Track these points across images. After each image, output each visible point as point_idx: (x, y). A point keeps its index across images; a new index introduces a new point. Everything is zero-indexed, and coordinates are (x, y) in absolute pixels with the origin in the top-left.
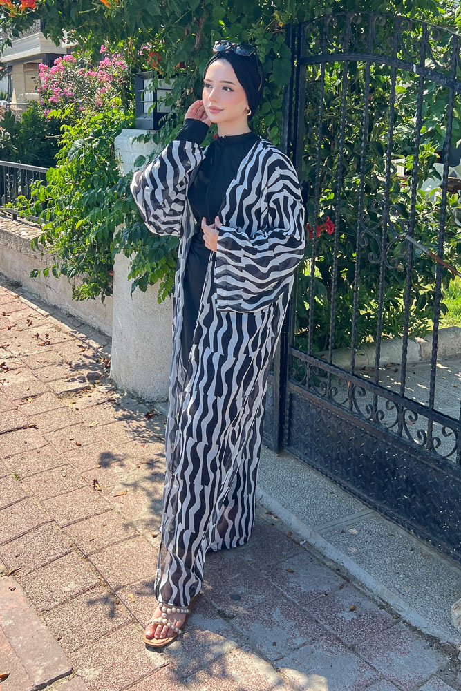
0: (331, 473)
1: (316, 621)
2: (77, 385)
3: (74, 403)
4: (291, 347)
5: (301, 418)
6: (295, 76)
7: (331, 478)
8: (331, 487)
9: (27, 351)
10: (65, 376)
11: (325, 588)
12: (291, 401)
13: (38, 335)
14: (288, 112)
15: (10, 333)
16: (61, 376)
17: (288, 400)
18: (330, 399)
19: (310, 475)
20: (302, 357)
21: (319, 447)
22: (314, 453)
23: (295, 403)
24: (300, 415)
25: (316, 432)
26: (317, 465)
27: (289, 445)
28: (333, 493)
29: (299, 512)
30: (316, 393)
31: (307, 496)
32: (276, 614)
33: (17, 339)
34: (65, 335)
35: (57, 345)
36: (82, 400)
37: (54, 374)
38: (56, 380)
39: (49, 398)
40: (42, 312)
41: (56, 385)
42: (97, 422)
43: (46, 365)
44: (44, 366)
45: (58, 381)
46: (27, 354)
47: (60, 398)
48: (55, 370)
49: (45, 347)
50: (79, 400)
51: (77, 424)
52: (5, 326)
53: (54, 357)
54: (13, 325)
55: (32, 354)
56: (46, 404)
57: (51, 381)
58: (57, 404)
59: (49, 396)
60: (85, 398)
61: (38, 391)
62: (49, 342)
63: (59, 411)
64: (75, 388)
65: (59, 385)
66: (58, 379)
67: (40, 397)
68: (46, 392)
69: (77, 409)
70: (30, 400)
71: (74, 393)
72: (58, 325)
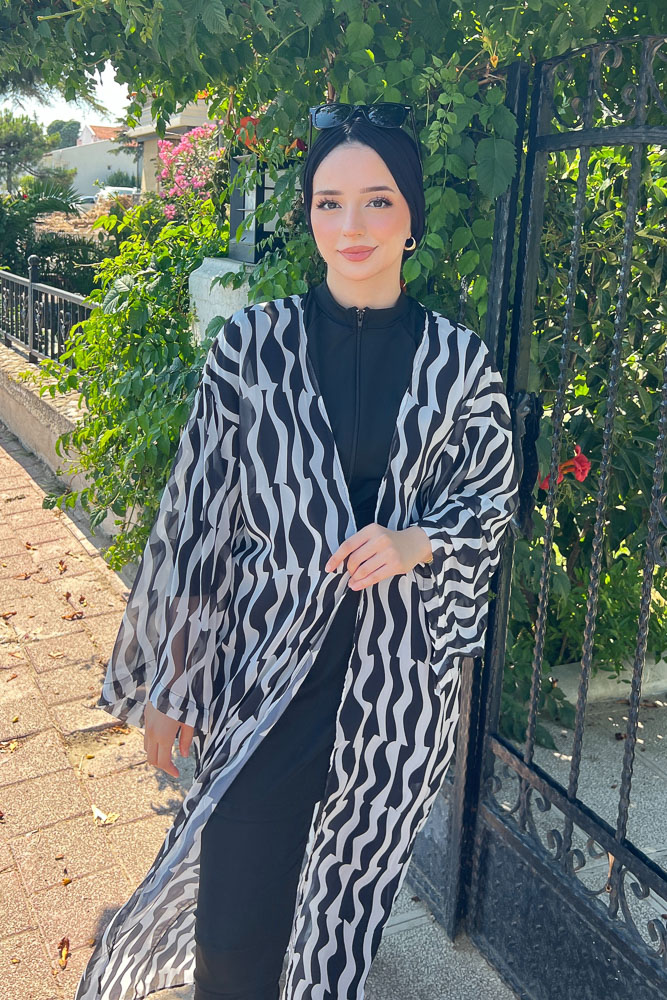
2: (103, 717)
3: (90, 758)
4: (491, 734)
9: (39, 630)
10: (89, 692)
13: (68, 595)
15: (26, 586)
16: (83, 693)
27: (478, 928)
33: (34, 601)
34: (113, 598)
35: (94, 619)
36: (106, 751)
37: (72, 687)
38: (71, 701)
39: (47, 745)
40: (89, 546)
41: (67, 714)
42: (118, 815)
43: (63, 665)
44: (60, 667)
45: (74, 703)
46: (39, 637)
47: (68, 744)
48: (76, 678)
49: (72, 623)
50: (101, 751)
51: (81, 815)
52: (21, 572)
53: (82, 648)
54: (36, 570)
55: (47, 637)
56: (37, 759)
57: (61, 703)
58: (57, 760)
59: (48, 740)
60: (114, 746)
61: (32, 726)
62: (81, 613)
63: (57, 779)
64: (98, 724)
65: (74, 713)
66: (75, 699)
67: (32, 741)
68: (46, 729)
69: (91, 776)
70: (12, 746)
71: (95, 734)
72: (108, 577)
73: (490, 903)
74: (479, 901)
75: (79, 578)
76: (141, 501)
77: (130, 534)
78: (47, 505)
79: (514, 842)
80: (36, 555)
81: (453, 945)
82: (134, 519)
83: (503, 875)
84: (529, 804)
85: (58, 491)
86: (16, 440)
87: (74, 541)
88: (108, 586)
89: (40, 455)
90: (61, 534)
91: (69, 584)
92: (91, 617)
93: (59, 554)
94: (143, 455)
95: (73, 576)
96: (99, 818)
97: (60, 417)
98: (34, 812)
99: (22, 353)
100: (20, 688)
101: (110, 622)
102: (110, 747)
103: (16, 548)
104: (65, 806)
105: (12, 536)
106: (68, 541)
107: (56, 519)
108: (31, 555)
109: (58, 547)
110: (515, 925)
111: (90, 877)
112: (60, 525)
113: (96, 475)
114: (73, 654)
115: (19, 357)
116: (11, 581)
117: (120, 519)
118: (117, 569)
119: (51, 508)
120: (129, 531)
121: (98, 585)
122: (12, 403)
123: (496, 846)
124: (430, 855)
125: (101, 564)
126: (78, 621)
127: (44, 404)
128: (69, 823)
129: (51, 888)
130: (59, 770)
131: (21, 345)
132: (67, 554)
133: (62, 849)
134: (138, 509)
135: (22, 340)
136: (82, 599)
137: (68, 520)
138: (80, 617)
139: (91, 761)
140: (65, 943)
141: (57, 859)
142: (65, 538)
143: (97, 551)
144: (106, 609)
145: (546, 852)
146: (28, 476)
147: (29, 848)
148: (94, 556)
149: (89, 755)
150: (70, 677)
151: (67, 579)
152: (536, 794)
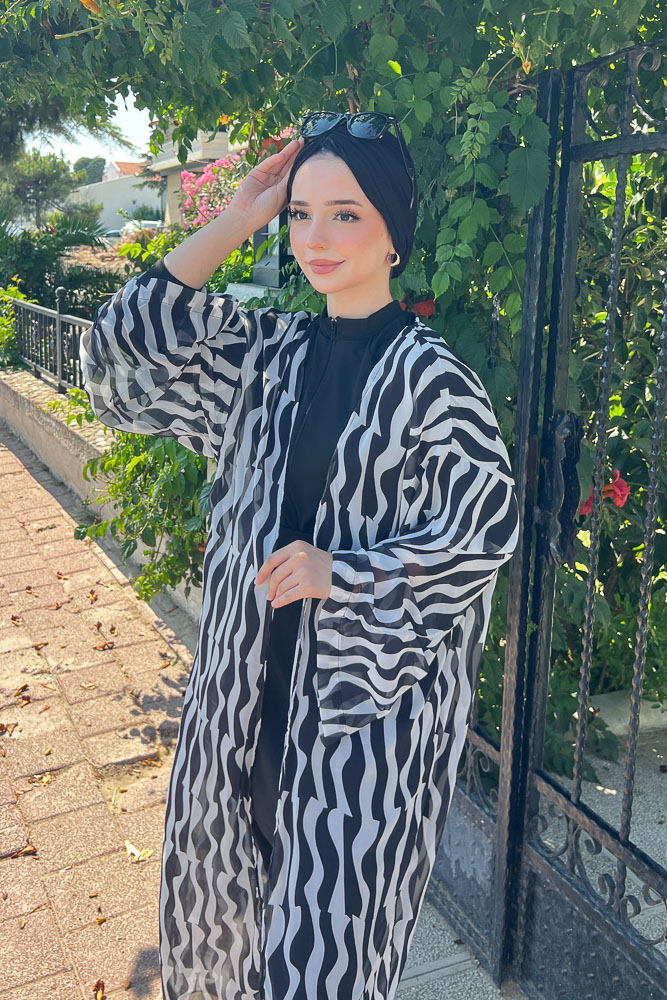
2: (137, 748)
4: (535, 771)
10: (121, 724)
13: (99, 625)
15: (57, 616)
16: (115, 724)
18: (622, 918)
24: (551, 925)
27: (526, 975)
30: (588, 891)
33: (65, 631)
34: (143, 628)
35: (125, 649)
36: (139, 784)
37: (104, 719)
38: (103, 733)
39: (80, 778)
40: (119, 576)
41: (99, 746)
42: (151, 852)
43: (94, 696)
44: (92, 699)
45: (106, 735)
46: (71, 667)
47: (101, 777)
48: (108, 709)
49: (102, 653)
50: (133, 785)
51: (115, 851)
52: (53, 602)
53: (113, 679)
54: (67, 599)
55: (79, 667)
56: (71, 793)
57: (93, 735)
58: (89, 794)
59: (80, 773)
60: (147, 779)
61: (65, 759)
62: (112, 643)
63: (91, 814)
64: (131, 756)
65: (107, 745)
66: (108, 731)
67: (64, 774)
68: (79, 762)
69: (124, 810)
70: (45, 779)
71: (127, 767)
72: (138, 607)
73: (537, 949)
74: (527, 948)
75: (110, 607)
76: (169, 530)
77: (159, 563)
78: (79, 536)
79: (562, 886)
80: (67, 584)
81: (499, 991)
82: (163, 549)
83: (551, 921)
84: (577, 846)
85: (88, 521)
86: (46, 470)
87: (104, 570)
88: (138, 615)
89: (70, 484)
90: (92, 564)
91: (100, 614)
92: (122, 647)
93: (90, 584)
94: (170, 485)
95: (104, 606)
96: (133, 854)
97: (89, 447)
98: (68, 848)
99: (51, 384)
100: (52, 720)
101: (141, 652)
102: (143, 780)
103: (47, 578)
104: (99, 842)
105: (43, 566)
106: (99, 570)
107: (87, 548)
108: (62, 585)
109: (89, 577)
110: (565, 974)
111: (125, 916)
112: (90, 554)
113: (125, 504)
114: (105, 684)
115: (49, 388)
116: (42, 612)
117: (149, 548)
118: (147, 599)
119: (82, 538)
120: (158, 560)
121: (129, 615)
122: (42, 434)
123: (543, 888)
124: (472, 897)
125: (130, 593)
126: (109, 651)
127: (73, 434)
128: (103, 859)
129: (84, 927)
130: (92, 805)
131: (51, 376)
132: (98, 583)
133: (97, 887)
134: (166, 537)
135: (51, 371)
136: (113, 629)
137: (98, 550)
138: (111, 647)
139: (123, 795)
140: (100, 986)
141: (91, 897)
142: (95, 567)
143: (127, 580)
144: (136, 638)
145: (597, 897)
146: (58, 506)
147: (62, 885)
148: (124, 585)
149: (122, 788)
150: (102, 708)
151: (98, 609)
152: (584, 836)
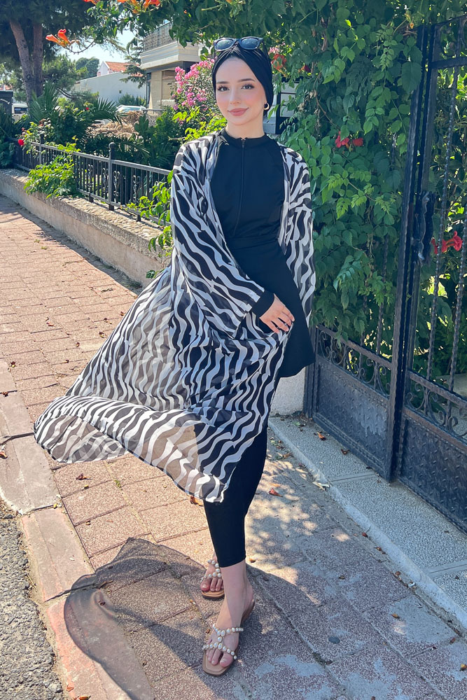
0: (446, 510)
1: (421, 677)
4: (409, 369)
5: (416, 447)
6: (425, 80)
7: (446, 516)
8: (446, 525)
11: (433, 640)
12: (406, 428)
14: (416, 118)
17: (403, 426)
18: (450, 428)
19: (424, 509)
20: (420, 381)
21: (434, 480)
22: (429, 487)
23: (410, 430)
24: (416, 444)
25: (432, 463)
26: (432, 499)
27: (403, 474)
28: (448, 532)
29: (409, 550)
30: (434, 420)
31: (419, 533)
32: (378, 664)
123: (412, 427)
